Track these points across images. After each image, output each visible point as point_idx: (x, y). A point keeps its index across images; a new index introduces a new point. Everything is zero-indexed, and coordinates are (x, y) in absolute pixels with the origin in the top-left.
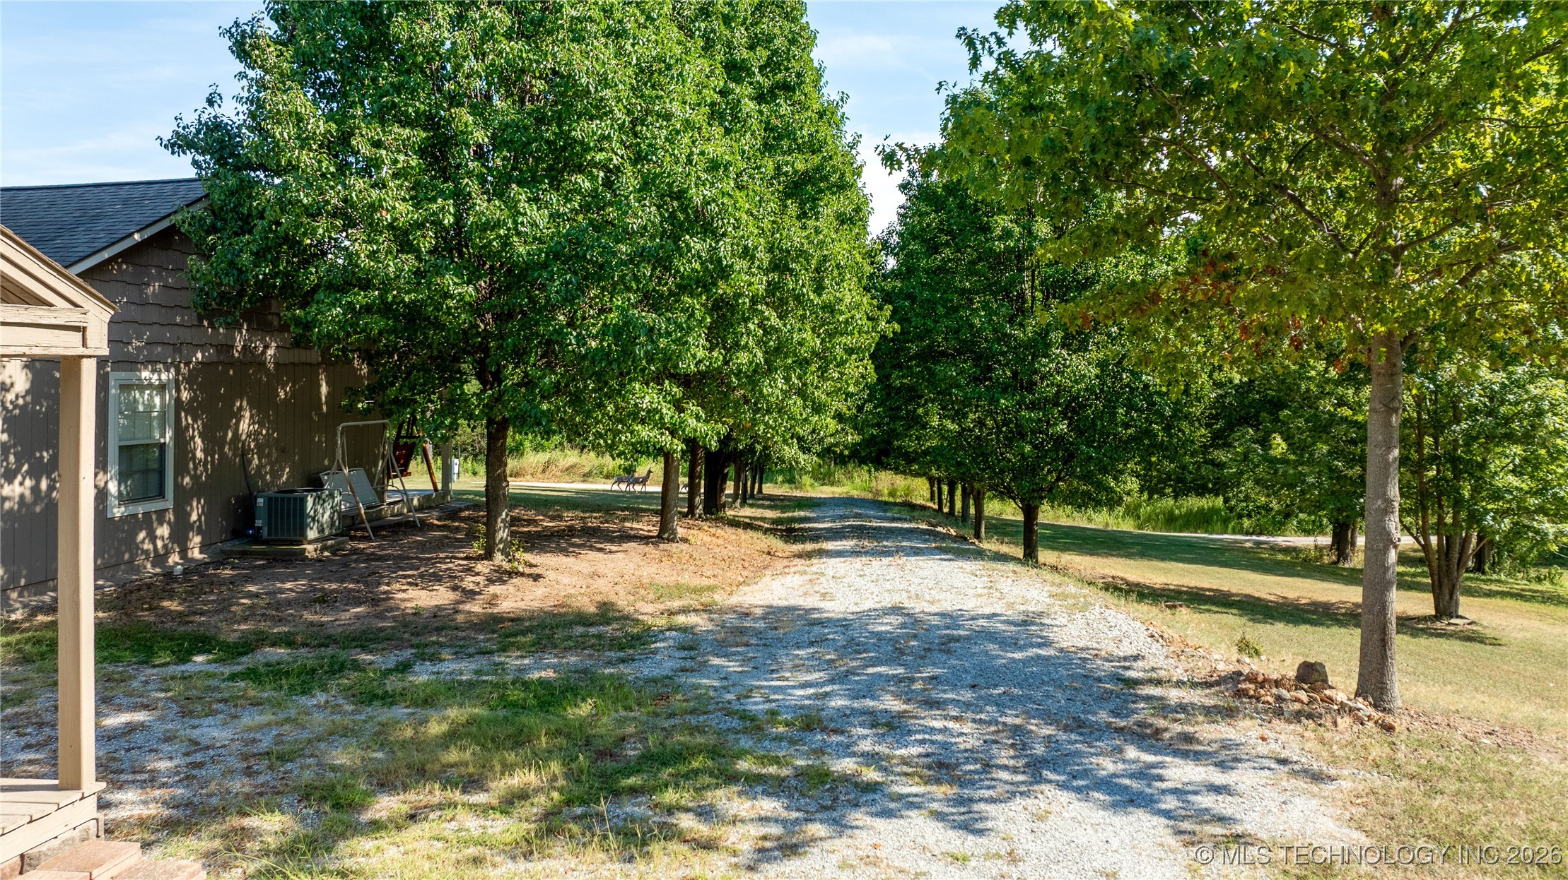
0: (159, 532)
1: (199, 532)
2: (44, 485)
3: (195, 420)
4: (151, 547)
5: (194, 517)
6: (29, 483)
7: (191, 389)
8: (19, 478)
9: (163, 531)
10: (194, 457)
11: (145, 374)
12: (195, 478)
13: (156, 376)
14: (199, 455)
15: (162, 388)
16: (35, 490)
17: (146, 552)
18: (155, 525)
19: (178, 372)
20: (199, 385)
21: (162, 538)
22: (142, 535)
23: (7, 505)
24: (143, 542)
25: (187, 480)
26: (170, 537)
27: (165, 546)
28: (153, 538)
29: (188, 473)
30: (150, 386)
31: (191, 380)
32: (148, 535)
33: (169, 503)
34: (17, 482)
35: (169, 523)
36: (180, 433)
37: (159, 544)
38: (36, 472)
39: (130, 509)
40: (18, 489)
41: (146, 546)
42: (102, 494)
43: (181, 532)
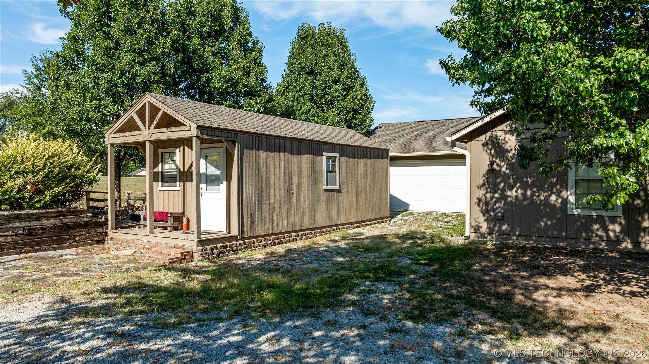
0: (611, 227)
2: (529, 193)
4: (604, 234)
6: (520, 192)
8: (515, 189)
9: (618, 228)
10: (645, 189)
16: (524, 195)
17: (601, 237)
18: (607, 223)
21: (615, 231)
22: (596, 227)
23: (509, 199)
24: (598, 230)
26: (621, 232)
27: (617, 237)
28: (606, 230)
32: (601, 227)
33: (619, 212)
34: (514, 191)
35: (620, 224)
37: (611, 234)
38: (525, 187)
39: (587, 212)
40: (512, 194)
41: (599, 233)
42: (565, 201)
43: (632, 231)
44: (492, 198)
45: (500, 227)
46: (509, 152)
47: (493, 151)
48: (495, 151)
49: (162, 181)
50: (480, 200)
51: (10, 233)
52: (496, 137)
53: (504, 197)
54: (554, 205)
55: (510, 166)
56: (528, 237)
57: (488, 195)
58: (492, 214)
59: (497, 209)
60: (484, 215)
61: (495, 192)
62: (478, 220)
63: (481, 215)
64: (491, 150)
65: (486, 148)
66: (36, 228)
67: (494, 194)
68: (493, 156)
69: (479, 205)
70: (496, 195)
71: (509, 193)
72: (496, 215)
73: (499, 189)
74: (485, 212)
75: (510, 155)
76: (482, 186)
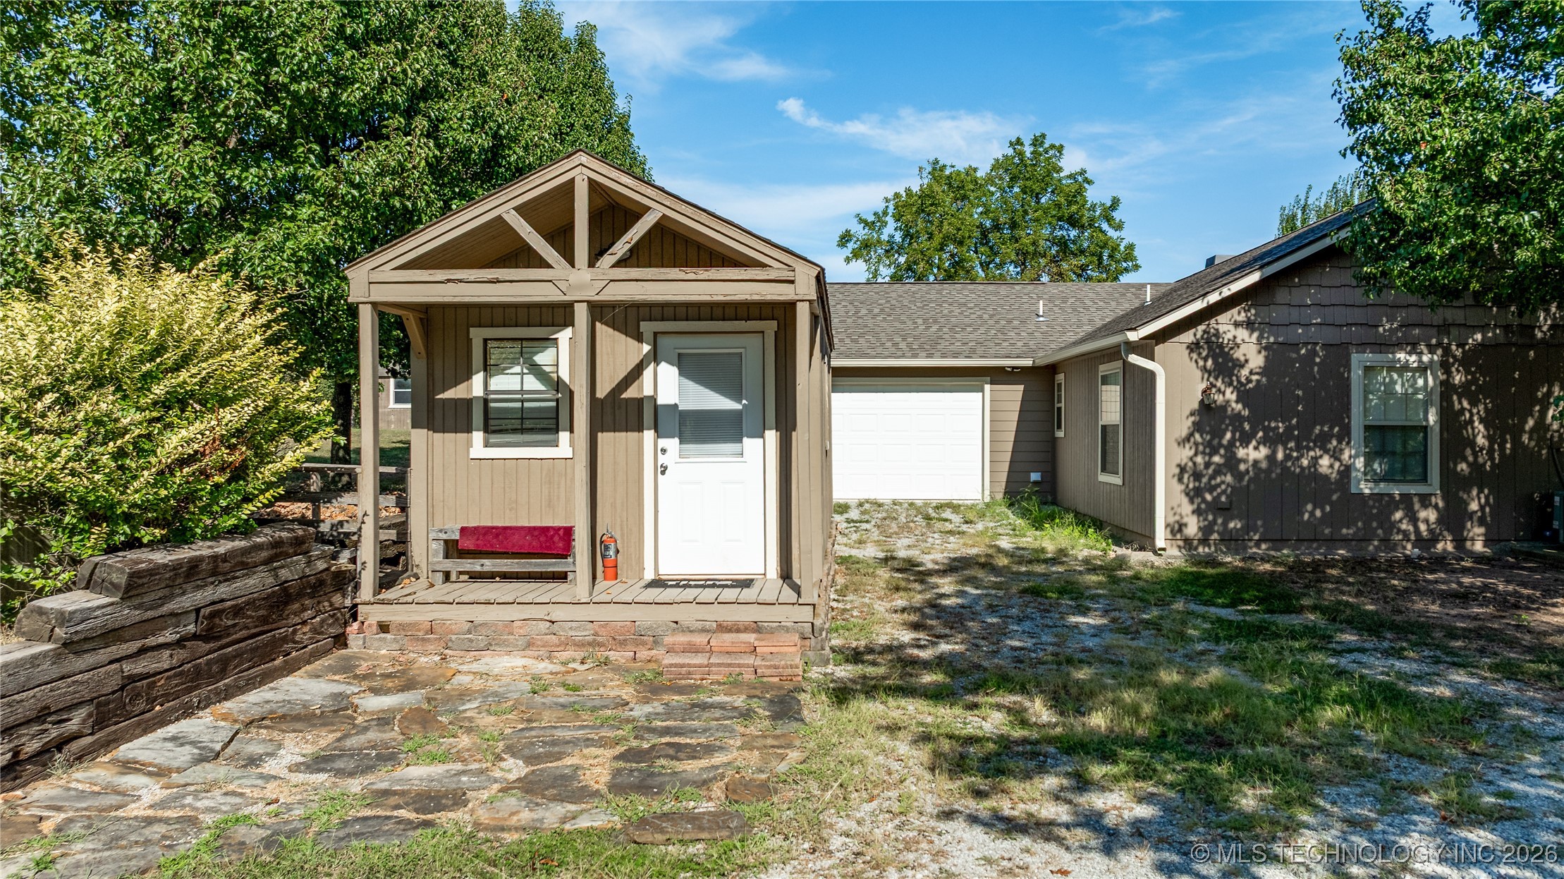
0: (1423, 514)
1: (1482, 522)
2: (1280, 456)
3: (1474, 403)
4: (1411, 528)
5: (1474, 506)
6: (1264, 451)
7: (1467, 372)
8: (1254, 443)
9: (1432, 515)
10: (1472, 443)
11: (1401, 356)
12: (1475, 466)
13: (1414, 358)
14: (1481, 441)
15: (1422, 369)
16: (1271, 458)
17: (1405, 533)
18: (1417, 506)
19: (1447, 351)
20: (1479, 368)
21: (1427, 521)
22: (1398, 515)
23: (1242, 467)
24: (1401, 521)
25: (1463, 466)
26: (1437, 522)
27: (1430, 531)
28: (1414, 520)
29: (1465, 459)
30: (1406, 367)
31: (1466, 362)
32: (1406, 516)
33: (1434, 485)
34: (1251, 447)
35: (1436, 506)
36: (1450, 418)
37: (1423, 527)
38: (1271, 440)
39: (1383, 487)
40: (1253, 454)
41: (1404, 527)
42: (1347, 469)
43: (1454, 519)
44: (1207, 465)
45: (1225, 524)
46: (1242, 366)
47: (1210, 363)
48: (1215, 362)
49: (486, 430)
50: (1183, 469)
51: (168, 636)
52: (1217, 334)
53: (1232, 463)
54: (1326, 477)
55: (1244, 395)
56: (1278, 542)
57: (1199, 459)
58: (1208, 497)
59: (1219, 485)
60: (1192, 502)
61: (1214, 451)
62: (1179, 511)
63: (1185, 500)
64: (1205, 360)
65: (1195, 356)
66: (223, 611)
67: (1211, 455)
68: (1210, 373)
69: (1180, 480)
70: (1216, 459)
71: (1241, 453)
72: (1216, 499)
73: (1221, 445)
74: (1194, 495)
75: (1245, 372)
76: (1188, 439)
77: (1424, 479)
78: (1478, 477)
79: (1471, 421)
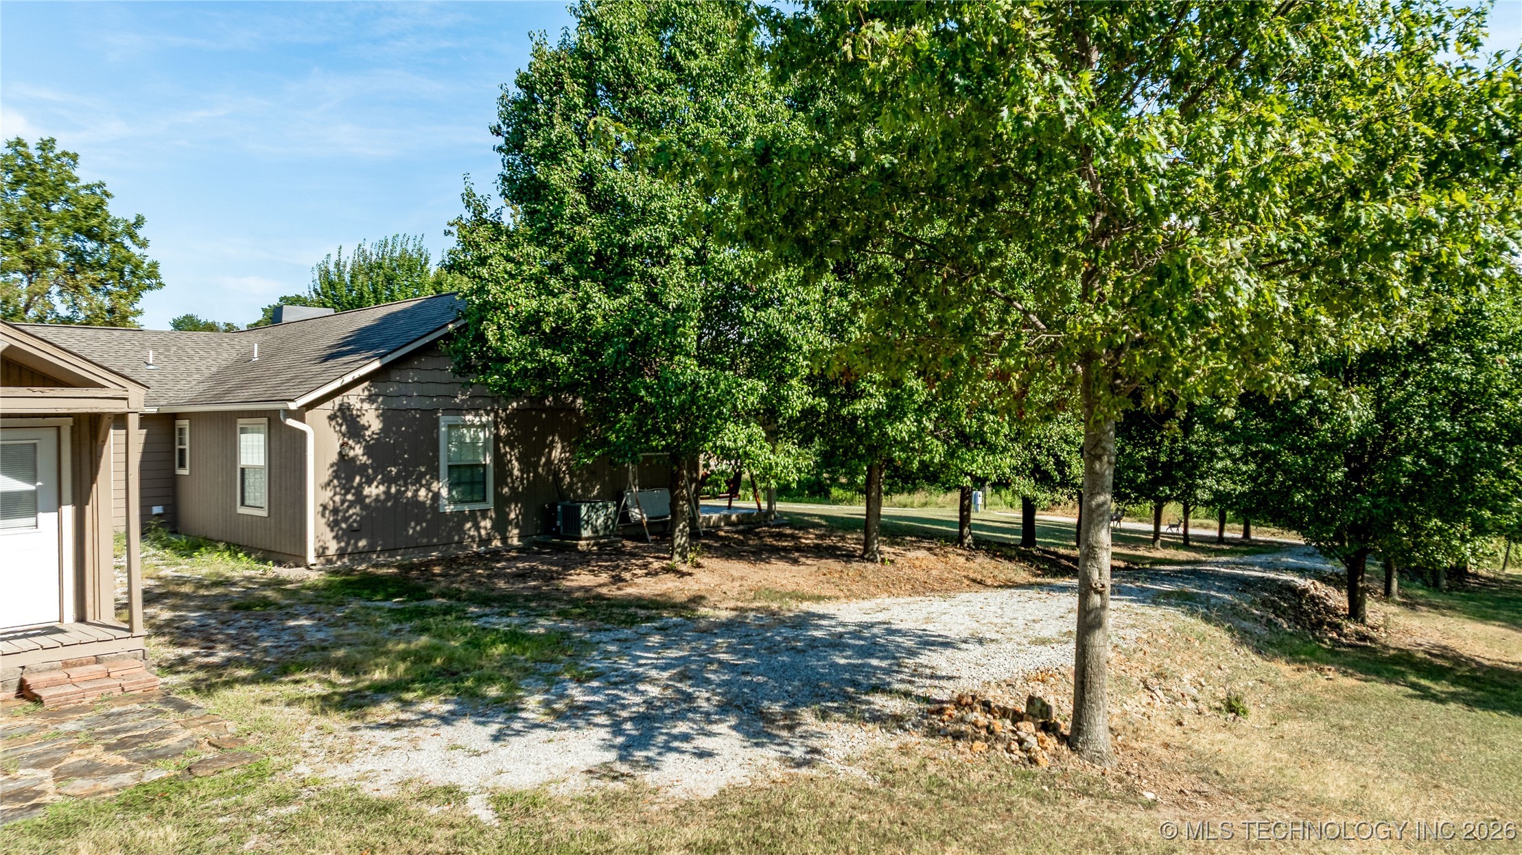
0: (482, 524)
1: (517, 526)
2: (393, 490)
3: (512, 449)
4: (476, 534)
5: (512, 516)
6: (382, 488)
7: (508, 427)
8: (375, 483)
9: (487, 524)
10: (511, 474)
11: (469, 418)
12: (513, 489)
13: (478, 419)
14: (516, 473)
15: (483, 426)
16: (387, 493)
17: (472, 537)
18: (479, 519)
19: (497, 415)
20: (516, 425)
21: (485, 528)
22: (468, 525)
23: (367, 501)
24: (470, 529)
25: (506, 490)
26: (492, 528)
27: (488, 534)
28: (478, 528)
29: (507, 485)
30: (473, 425)
31: (508, 421)
32: (473, 525)
33: (490, 504)
34: (373, 486)
35: (491, 518)
36: (499, 459)
37: (483, 532)
38: (388, 480)
39: (459, 507)
40: (374, 491)
41: (472, 533)
42: (436, 496)
43: (501, 525)
44: (343, 502)
45: (356, 544)
46: (366, 429)
47: (344, 428)
48: (348, 427)
50: (325, 507)
52: (349, 408)
53: (360, 498)
54: (424, 503)
55: (368, 450)
56: (392, 551)
57: (337, 498)
58: (344, 526)
59: (351, 516)
60: (332, 530)
61: (347, 492)
62: (323, 538)
63: (328, 529)
64: (341, 425)
65: (333, 423)
67: (345, 494)
68: (344, 435)
69: (323, 515)
70: (349, 497)
71: (367, 491)
72: (350, 526)
73: (352, 487)
74: (333, 525)
75: (368, 433)
76: (328, 484)
77: (484, 500)
78: (515, 497)
79: (510, 461)
